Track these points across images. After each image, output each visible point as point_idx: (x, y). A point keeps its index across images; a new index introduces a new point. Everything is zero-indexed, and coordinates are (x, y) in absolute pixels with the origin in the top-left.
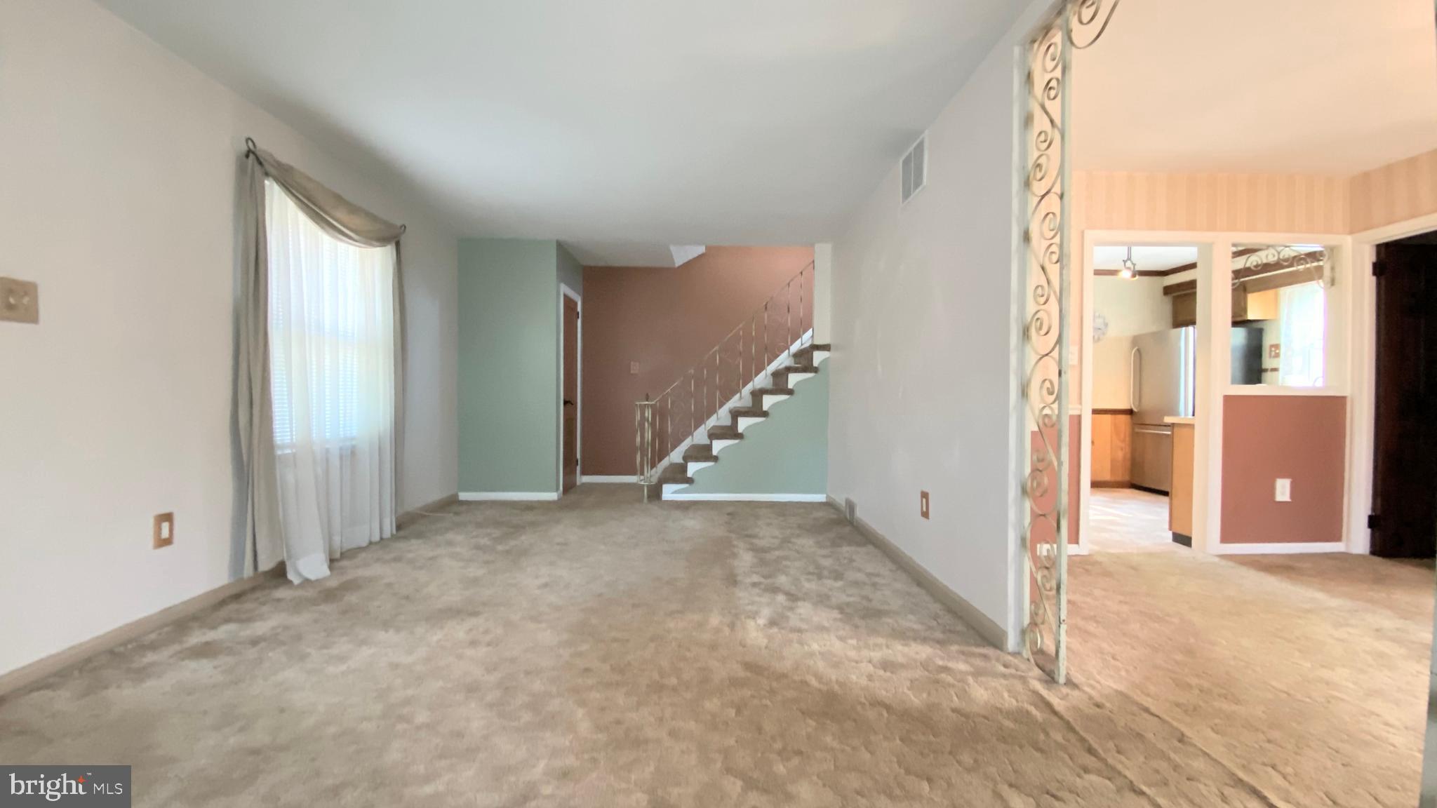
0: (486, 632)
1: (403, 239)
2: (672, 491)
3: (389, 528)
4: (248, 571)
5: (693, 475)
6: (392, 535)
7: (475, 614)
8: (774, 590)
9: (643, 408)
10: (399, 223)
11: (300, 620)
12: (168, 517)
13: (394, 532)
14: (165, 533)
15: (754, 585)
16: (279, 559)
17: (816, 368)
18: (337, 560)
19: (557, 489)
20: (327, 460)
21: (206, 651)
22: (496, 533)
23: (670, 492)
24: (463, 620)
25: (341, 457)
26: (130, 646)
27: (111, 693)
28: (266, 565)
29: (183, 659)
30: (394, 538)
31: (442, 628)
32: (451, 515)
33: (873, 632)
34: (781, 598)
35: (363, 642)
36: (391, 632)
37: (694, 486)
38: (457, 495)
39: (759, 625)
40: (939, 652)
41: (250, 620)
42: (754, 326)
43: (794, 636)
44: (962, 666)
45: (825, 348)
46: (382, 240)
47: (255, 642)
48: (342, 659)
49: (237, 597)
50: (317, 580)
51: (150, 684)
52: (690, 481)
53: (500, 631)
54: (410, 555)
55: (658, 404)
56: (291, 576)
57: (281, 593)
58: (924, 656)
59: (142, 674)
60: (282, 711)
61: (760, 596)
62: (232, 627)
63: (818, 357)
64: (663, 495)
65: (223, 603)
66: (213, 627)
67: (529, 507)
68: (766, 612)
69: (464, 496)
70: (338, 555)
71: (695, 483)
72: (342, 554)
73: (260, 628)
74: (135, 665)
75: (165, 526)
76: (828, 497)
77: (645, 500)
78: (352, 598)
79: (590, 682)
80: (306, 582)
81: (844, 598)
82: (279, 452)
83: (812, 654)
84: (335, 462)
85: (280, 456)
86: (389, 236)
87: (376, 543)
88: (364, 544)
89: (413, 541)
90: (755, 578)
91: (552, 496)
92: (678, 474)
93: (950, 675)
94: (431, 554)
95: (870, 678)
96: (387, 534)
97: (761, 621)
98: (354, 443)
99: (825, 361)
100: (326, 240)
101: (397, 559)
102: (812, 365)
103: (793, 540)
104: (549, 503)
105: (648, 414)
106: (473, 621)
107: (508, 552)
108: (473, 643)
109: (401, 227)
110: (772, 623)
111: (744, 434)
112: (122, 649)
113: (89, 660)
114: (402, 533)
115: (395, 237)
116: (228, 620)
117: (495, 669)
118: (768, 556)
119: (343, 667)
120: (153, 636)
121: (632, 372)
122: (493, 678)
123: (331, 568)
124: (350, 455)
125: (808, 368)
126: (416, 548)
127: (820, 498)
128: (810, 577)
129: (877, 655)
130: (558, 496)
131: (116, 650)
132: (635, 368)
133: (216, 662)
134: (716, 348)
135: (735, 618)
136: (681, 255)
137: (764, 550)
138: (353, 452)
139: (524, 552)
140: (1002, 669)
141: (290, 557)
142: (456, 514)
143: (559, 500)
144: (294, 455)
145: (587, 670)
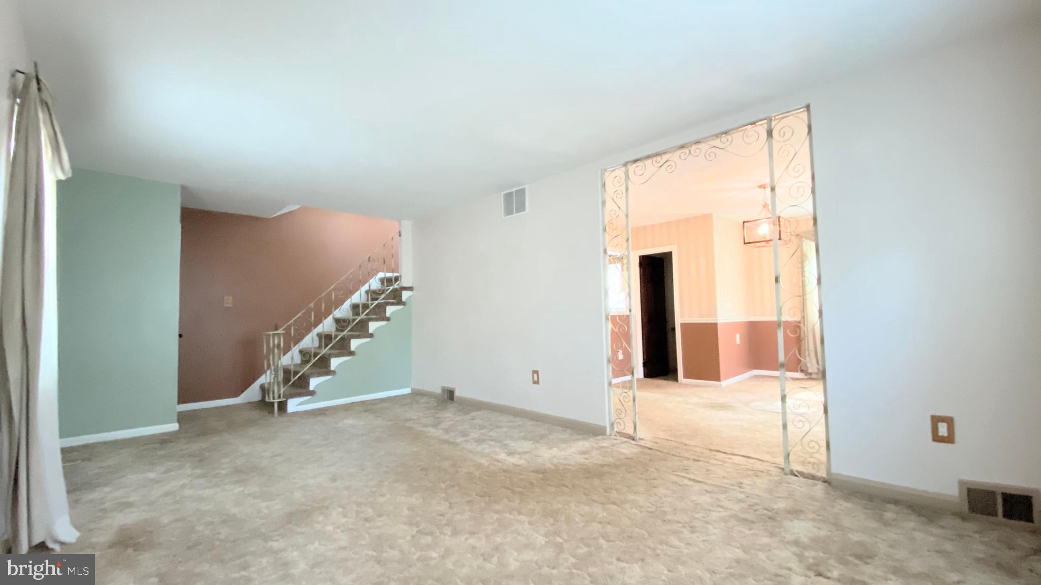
2: (298, 403)
5: (315, 388)
17: (404, 302)
23: (293, 405)
37: (316, 396)
42: (361, 273)
45: (410, 289)
52: (312, 393)
63: (405, 295)
64: (288, 408)
76: (412, 389)
77: (276, 414)
91: (173, 427)
99: (410, 297)
102: (401, 300)
111: (355, 351)
121: (225, 305)
125: (400, 302)
127: (407, 391)
130: (178, 426)
132: (228, 301)
134: (333, 287)
143: (180, 429)
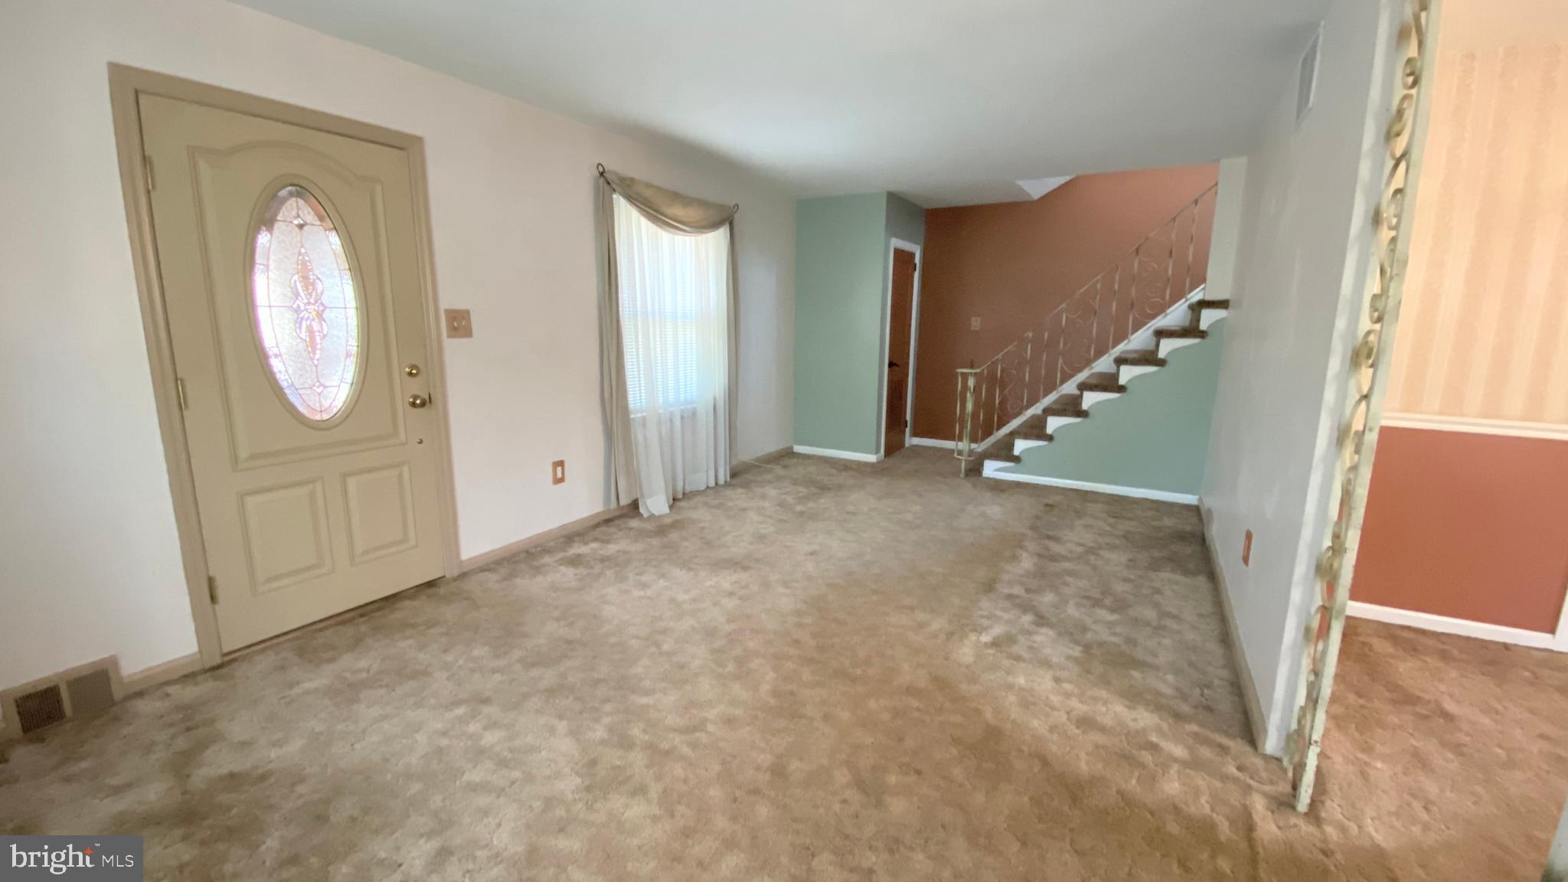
0: (746, 587)
1: (737, 218)
2: (995, 468)
3: (723, 476)
4: (613, 505)
5: (1021, 453)
6: (725, 482)
7: (745, 569)
8: (1025, 607)
9: (965, 376)
10: (732, 203)
11: (636, 547)
12: (561, 464)
13: (728, 480)
14: (559, 475)
15: (1010, 597)
16: (634, 497)
17: (1202, 332)
18: (679, 500)
19: (877, 451)
20: (671, 420)
21: (575, 561)
22: (803, 490)
23: (992, 469)
24: (735, 572)
25: (682, 417)
26: (538, 549)
27: (518, 581)
28: (625, 501)
29: (561, 565)
30: (727, 485)
31: (717, 576)
32: (779, 467)
33: (1105, 682)
34: (1027, 619)
35: (663, 576)
36: (684, 571)
37: (1020, 465)
38: (792, 448)
39: (980, 642)
40: (1165, 726)
41: (607, 542)
42: (1117, 277)
43: (1006, 663)
44: (1179, 751)
45: (1222, 304)
46: (714, 225)
47: (604, 560)
48: (644, 586)
49: (608, 521)
50: (659, 516)
51: (539, 579)
52: (1017, 459)
53: (755, 588)
54: (730, 504)
55: (986, 372)
56: (642, 510)
57: (634, 523)
58: (1141, 724)
59: (538, 570)
60: (595, 617)
61: (1004, 610)
62: (594, 545)
63: (1208, 318)
64: (984, 472)
65: (598, 525)
66: (586, 544)
67: (846, 466)
68: (998, 630)
69: (798, 449)
70: (680, 496)
71: (1022, 462)
72: (684, 494)
73: (612, 549)
74: (536, 563)
75: (559, 469)
76: (1200, 499)
77: (962, 475)
78: (674, 536)
79: (792, 651)
80: (652, 517)
81: (1105, 636)
82: (632, 416)
83: (1010, 687)
84: (678, 422)
85: (633, 418)
86: (723, 217)
87: (712, 488)
88: (702, 487)
89: (740, 491)
90: (1017, 590)
91: (872, 458)
92: (1004, 452)
93: (1152, 755)
94: (744, 505)
95: (1053, 729)
96: (721, 481)
97: (985, 638)
98: (695, 405)
99: (1215, 323)
100: (665, 236)
101: (718, 506)
102: (1198, 326)
103: (1102, 552)
104: (867, 464)
105: (971, 382)
106: (743, 576)
107: (802, 513)
108: (731, 594)
109: (734, 207)
110: (995, 644)
111: (1089, 411)
112: (534, 550)
113: (514, 556)
114: (734, 481)
115: (728, 219)
116: (596, 540)
117: (733, 621)
118: (1055, 567)
119: (642, 593)
120: (552, 544)
121: (972, 329)
122: (728, 628)
123: (671, 507)
124: (690, 417)
125: (1193, 332)
126: (738, 497)
127: (1190, 499)
128: (1085, 602)
129: (1080, 708)
130: (877, 458)
131: (530, 551)
132: (976, 323)
133: (577, 571)
134: (1064, 305)
135: (963, 625)
136: (1036, 188)
137: (1055, 558)
138: (694, 414)
139: (813, 517)
140: (1232, 770)
141: (643, 496)
142: (785, 467)
143: (879, 462)
144: (644, 419)
145: (797, 642)
